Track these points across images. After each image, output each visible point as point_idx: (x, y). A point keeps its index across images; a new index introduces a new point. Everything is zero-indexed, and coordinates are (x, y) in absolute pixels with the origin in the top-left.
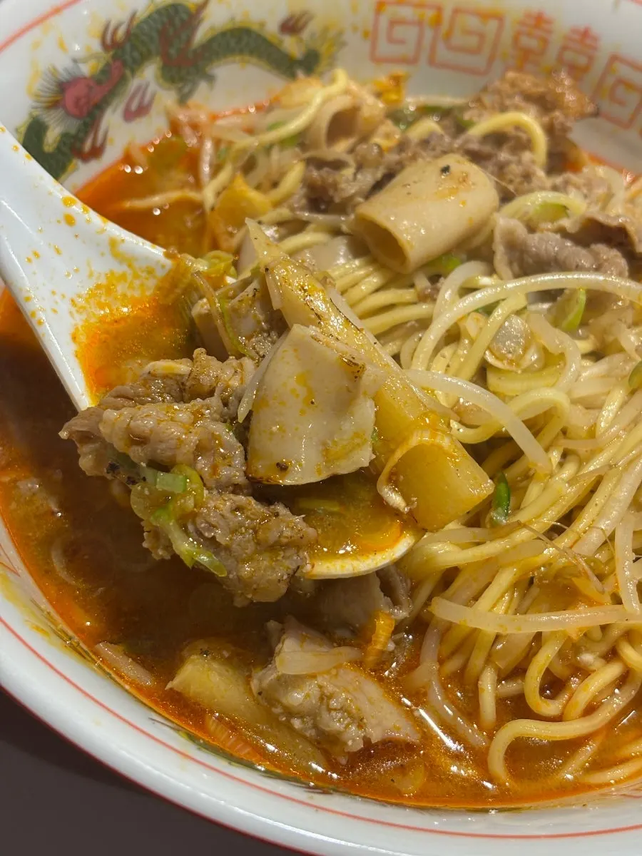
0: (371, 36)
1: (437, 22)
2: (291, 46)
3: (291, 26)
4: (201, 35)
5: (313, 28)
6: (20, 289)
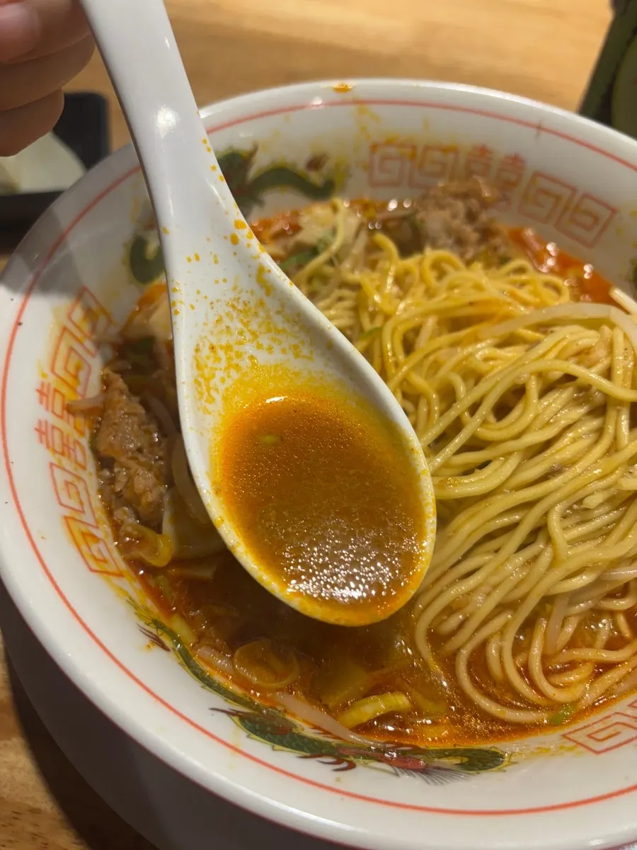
0: (369, 168)
1: (413, 156)
2: (316, 178)
3: (315, 163)
4: (253, 173)
5: (329, 165)
6: (173, 281)
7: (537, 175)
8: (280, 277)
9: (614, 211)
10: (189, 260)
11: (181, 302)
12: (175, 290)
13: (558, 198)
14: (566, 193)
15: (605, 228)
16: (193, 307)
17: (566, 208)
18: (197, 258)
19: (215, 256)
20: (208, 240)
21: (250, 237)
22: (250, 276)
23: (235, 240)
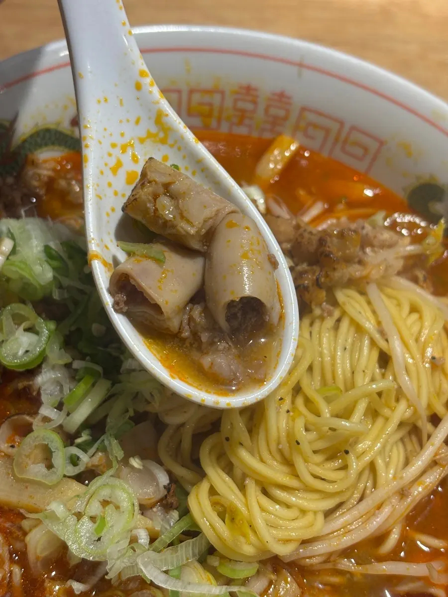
6: (84, 119)
7: (304, 109)
8: (176, 121)
9: (382, 143)
10: (99, 102)
11: (92, 138)
12: (86, 127)
13: (327, 131)
14: (335, 127)
15: (374, 159)
16: (100, 143)
17: (336, 140)
18: (106, 100)
19: (121, 100)
20: (116, 85)
21: (152, 85)
22: (150, 118)
23: (138, 87)
